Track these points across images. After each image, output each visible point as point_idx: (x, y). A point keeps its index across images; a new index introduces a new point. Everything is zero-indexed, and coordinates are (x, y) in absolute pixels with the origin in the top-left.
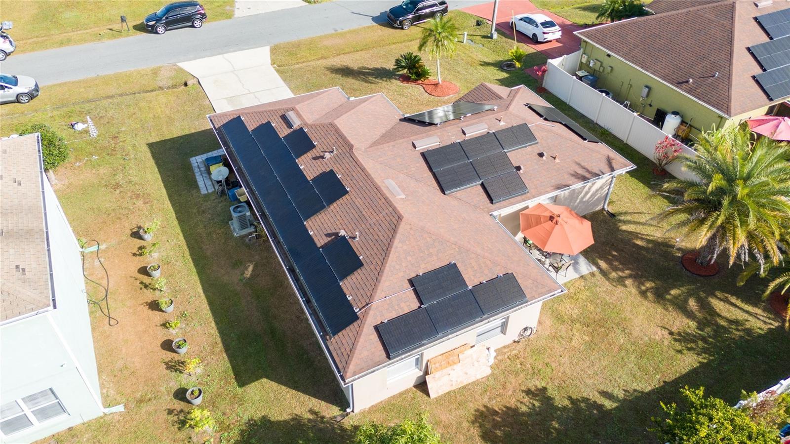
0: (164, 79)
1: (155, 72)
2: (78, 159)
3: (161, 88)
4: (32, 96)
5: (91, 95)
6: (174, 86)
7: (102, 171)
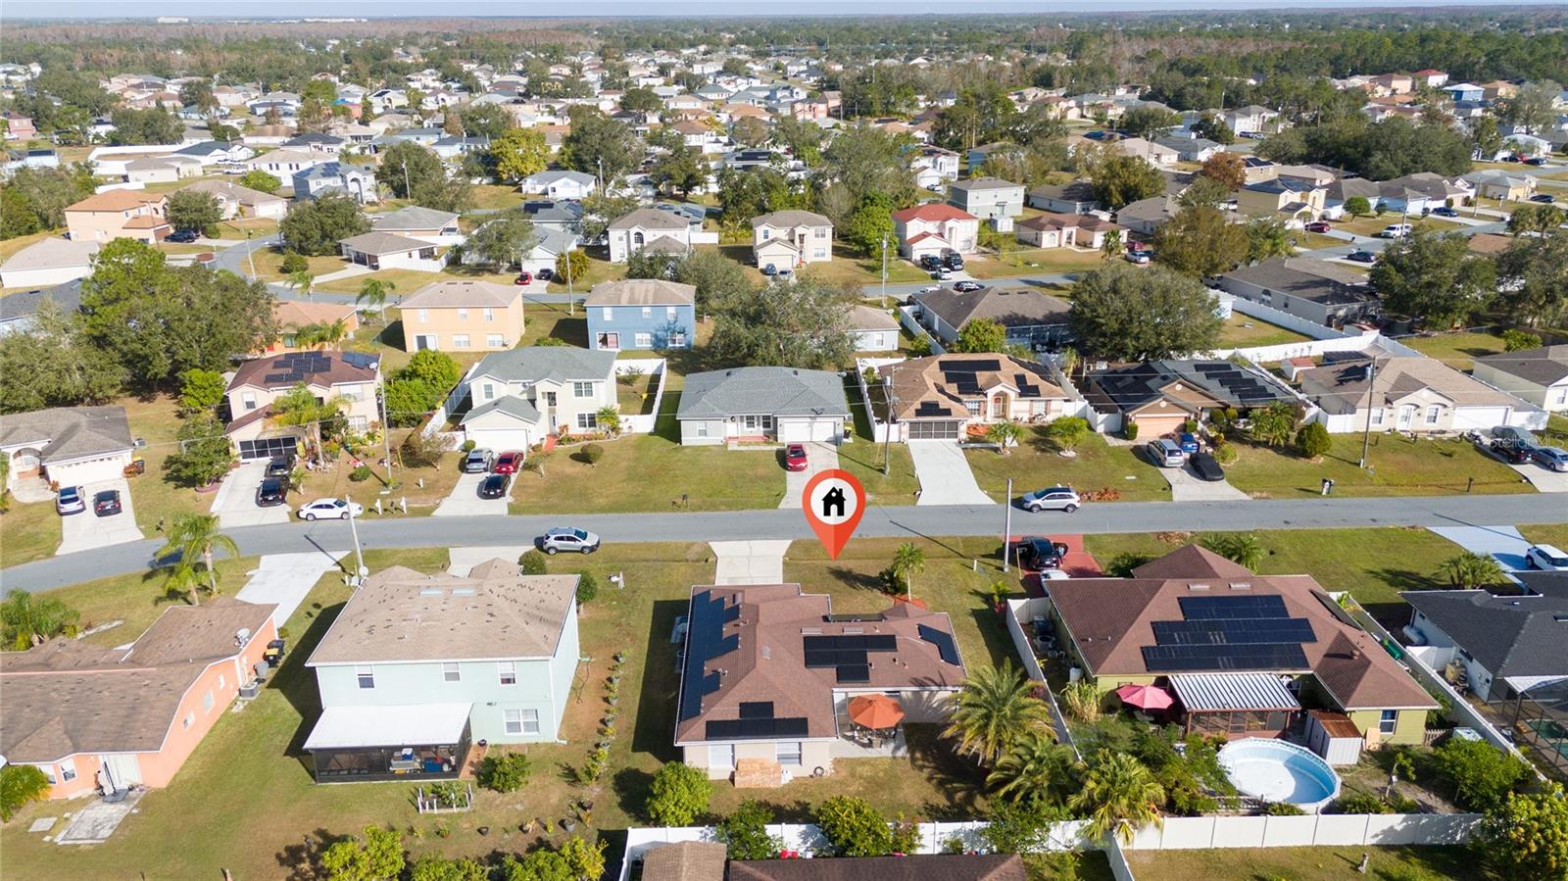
0: (691, 555)
1: (689, 546)
2: (603, 602)
3: (687, 560)
4: (592, 549)
5: (633, 557)
6: (698, 561)
7: (615, 613)
